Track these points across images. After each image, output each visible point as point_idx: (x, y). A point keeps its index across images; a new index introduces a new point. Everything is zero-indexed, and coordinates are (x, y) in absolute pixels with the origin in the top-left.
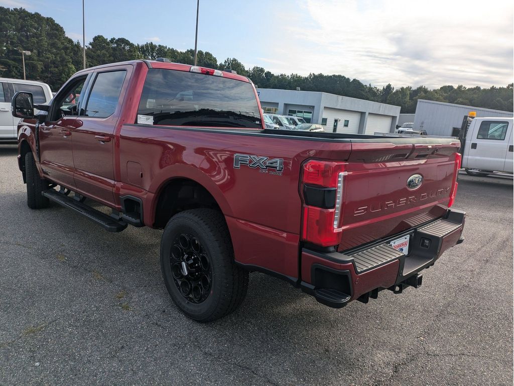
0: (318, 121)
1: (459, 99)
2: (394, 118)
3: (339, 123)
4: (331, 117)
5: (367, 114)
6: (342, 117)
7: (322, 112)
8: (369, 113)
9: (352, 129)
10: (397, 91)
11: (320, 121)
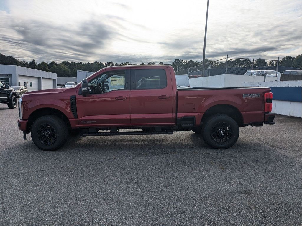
0: (16, 84)
1: (74, 69)
2: (54, 80)
3: (27, 84)
4: (22, 80)
5: (42, 78)
6: (29, 81)
7: (18, 78)
8: (43, 78)
9: (34, 88)
10: (40, 64)
11: (17, 84)
